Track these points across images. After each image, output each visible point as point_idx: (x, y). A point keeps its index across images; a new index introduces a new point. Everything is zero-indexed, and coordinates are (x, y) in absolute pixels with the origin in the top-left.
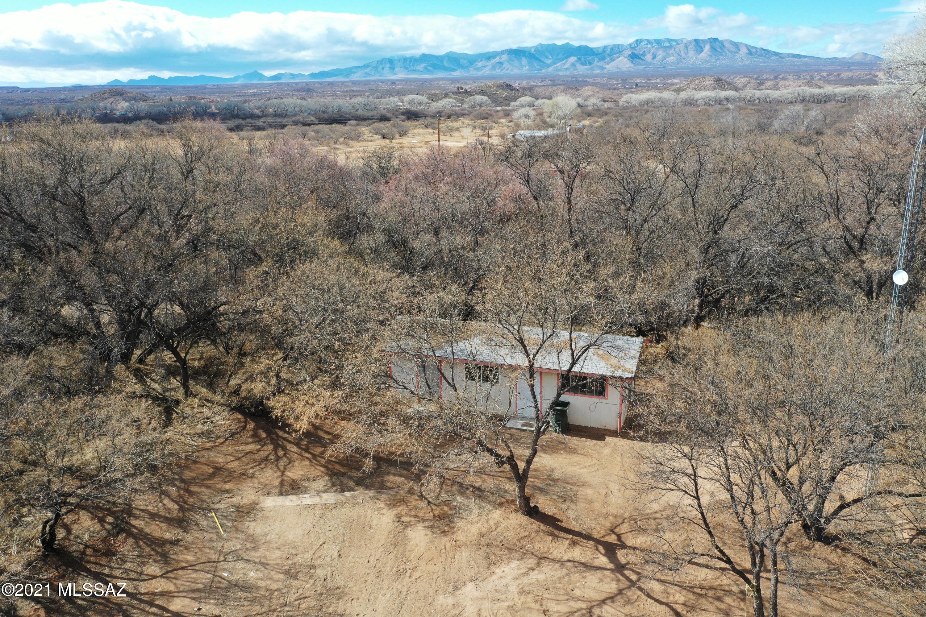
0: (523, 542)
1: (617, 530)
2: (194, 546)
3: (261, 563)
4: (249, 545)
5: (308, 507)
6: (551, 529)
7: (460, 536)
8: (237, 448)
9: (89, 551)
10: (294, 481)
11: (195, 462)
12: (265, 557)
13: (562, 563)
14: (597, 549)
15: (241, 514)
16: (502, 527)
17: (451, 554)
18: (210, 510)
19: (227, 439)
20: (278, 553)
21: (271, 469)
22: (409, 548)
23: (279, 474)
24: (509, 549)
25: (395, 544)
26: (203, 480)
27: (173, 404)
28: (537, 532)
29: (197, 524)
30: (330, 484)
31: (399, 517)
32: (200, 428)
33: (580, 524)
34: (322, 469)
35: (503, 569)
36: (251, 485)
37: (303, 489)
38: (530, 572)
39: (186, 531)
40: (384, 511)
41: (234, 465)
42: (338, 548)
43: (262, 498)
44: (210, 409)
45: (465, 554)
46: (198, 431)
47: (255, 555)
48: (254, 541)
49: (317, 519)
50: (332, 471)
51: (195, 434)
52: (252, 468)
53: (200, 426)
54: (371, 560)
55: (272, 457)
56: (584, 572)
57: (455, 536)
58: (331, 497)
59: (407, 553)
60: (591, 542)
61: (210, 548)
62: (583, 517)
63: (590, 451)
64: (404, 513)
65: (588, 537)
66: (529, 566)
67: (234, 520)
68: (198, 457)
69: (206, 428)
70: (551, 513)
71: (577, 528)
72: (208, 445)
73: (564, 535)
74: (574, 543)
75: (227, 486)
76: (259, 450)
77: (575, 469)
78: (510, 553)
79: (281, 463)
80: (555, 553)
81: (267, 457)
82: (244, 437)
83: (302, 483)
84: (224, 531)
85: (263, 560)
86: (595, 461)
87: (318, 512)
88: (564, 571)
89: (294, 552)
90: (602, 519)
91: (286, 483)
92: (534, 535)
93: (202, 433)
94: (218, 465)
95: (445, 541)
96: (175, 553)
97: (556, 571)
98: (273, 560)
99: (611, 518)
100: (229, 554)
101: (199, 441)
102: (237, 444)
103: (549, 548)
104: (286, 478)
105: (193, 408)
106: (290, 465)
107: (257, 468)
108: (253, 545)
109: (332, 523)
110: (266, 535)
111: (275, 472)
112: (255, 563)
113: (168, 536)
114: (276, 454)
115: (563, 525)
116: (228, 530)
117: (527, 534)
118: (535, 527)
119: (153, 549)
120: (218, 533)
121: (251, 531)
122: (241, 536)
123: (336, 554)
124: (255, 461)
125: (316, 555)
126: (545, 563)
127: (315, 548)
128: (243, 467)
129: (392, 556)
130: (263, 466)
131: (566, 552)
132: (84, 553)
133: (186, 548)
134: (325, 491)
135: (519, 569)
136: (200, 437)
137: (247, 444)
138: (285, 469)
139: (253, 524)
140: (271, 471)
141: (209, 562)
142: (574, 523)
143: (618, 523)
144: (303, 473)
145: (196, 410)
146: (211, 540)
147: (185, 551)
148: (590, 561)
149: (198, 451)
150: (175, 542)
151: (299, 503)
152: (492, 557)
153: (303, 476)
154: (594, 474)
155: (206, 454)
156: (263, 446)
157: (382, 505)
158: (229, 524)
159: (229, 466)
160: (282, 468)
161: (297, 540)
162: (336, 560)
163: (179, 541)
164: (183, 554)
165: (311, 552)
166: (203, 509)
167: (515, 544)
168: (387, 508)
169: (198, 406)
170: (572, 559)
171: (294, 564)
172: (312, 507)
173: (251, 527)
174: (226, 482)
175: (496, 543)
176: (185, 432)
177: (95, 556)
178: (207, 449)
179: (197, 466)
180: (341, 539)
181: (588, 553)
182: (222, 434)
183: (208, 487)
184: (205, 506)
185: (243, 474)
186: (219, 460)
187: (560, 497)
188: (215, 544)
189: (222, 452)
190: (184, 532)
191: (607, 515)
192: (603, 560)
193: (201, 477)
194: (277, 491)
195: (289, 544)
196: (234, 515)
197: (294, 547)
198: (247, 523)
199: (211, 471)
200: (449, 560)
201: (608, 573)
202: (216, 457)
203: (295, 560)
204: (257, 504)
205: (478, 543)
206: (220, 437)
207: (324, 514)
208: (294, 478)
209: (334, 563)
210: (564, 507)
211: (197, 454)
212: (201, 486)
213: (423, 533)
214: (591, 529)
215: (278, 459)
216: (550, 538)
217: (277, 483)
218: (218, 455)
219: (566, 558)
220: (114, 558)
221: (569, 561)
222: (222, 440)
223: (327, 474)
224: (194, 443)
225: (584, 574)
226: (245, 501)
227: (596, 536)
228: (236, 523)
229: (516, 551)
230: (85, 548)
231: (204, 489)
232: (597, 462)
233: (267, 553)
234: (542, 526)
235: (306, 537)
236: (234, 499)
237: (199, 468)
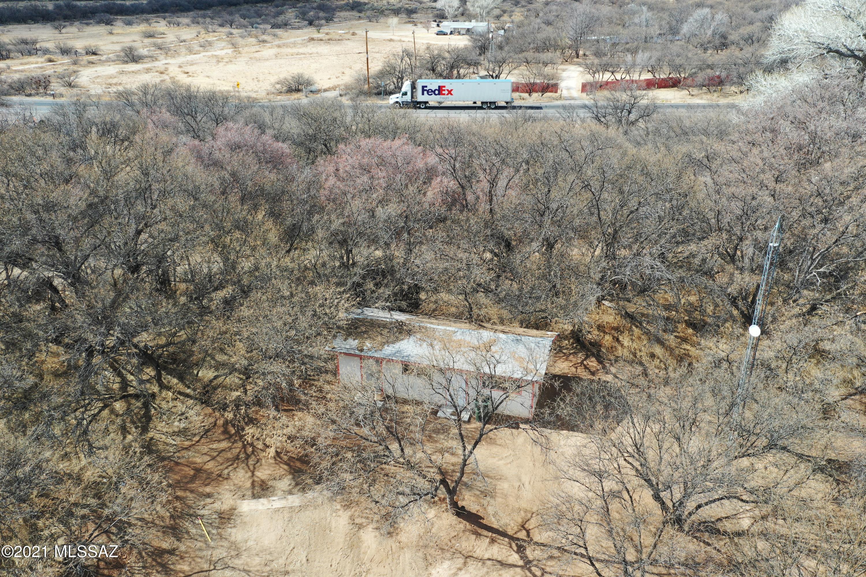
0: (453, 541)
1: (526, 526)
2: (187, 555)
3: (244, 570)
4: (233, 553)
5: (277, 510)
6: (475, 527)
7: (403, 537)
8: (211, 446)
9: (102, 564)
10: (263, 481)
11: (177, 464)
12: (247, 564)
13: (482, 561)
14: (511, 547)
15: (223, 520)
16: (436, 526)
17: (396, 555)
18: (197, 516)
19: (202, 437)
20: (257, 560)
21: (243, 468)
22: (362, 551)
23: (250, 474)
24: (442, 549)
25: (351, 547)
26: (187, 483)
27: (150, 399)
28: (464, 531)
29: (188, 532)
30: (293, 483)
31: (352, 518)
32: (177, 425)
33: (498, 521)
34: (286, 467)
35: (438, 570)
36: (227, 487)
37: (271, 489)
38: (459, 572)
39: (179, 540)
40: (341, 513)
41: (210, 466)
42: (305, 554)
43: (239, 502)
44: (183, 403)
45: (407, 556)
46: (176, 430)
47: (238, 562)
48: (237, 549)
49: (286, 523)
50: (294, 469)
51: (174, 432)
52: (227, 468)
53: (176, 423)
54: (334, 563)
55: (242, 456)
56: (500, 570)
57: (399, 537)
58: (295, 500)
59: (362, 556)
60: (506, 539)
61: (201, 558)
62: (501, 514)
63: (507, 442)
64: (357, 514)
65: (504, 534)
66: (458, 566)
67: (219, 528)
68: (179, 458)
69: (182, 425)
70: (474, 511)
71: (495, 526)
72: (187, 443)
73: (485, 533)
74: (493, 541)
75: (208, 489)
76: (230, 448)
77: (495, 460)
78: (443, 553)
79: (251, 462)
80: (478, 551)
81: (238, 456)
82: (216, 434)
83: (270, 483)
84: (211, 539)
85: (246, 568)
86: (511, 452)
87: (287, 515)
88: (485, 570)
89: (271, 558)
90: (515, 514)
91: (256, 484)
92: (461, 534)
93: (180, 431)
94: (197, 466)
95: (391, 543)
96: (173, 564)
97: (479, 569)
98: (255, 566)
99: (522, 513)
100: (216, 563)
101: (178, 441)
102: (212, 441)
103: (473, 546)
104: (256, 479)
105: (168, 402)
106: (259, 464)
107: (230, 468)
108: (236, 553)
109: (299, 527)
110: (246, 541)
111: (247, 472)
112: (240, 570)
113: (165, 546)
114: (245, 452)
115: (484, 522)
116: (214, 537)
117: (456, 534)
118: (462, 526)
119: (154, 560)
120: (206, 542)
121: (233, 539)
122: (226, 544)
123: (305, 559)
124: (228, 460)
125: (289, 560)
126: (470, 561)
127: (287, 552)
128: (219, 468)
129: (349, 560)
130: (235, 465)
131: (486, 550)
132: (98, 567)
133: (182, 558)
134: (290, 493)
135: (450, 570)
136: (178, 435)
137: (219, 441)
138: (254, 468)
139: (234, 530)
140: (242, 471)
141: (202, 572)
142: (493, 519)
143: (527, 518)
144: (269, 472)
145: (171, 404)
146: (200, 549)
147: (181, 561)
148: (505, 559)
149: (179, 451)
150: (172, 552)
151: (270, 507)
152: (429, 557)
153: (271, 475)
154: (509, 466)
155: (185, 453)
156: (233, 443)
157: (339, 507)
158: (214, 531)
159: (206, 467)
160: (251, 468)
161: (272, 546)
162: (305, 565)
163: (174, 550)
164: (179, 564)
165: (284, 558)
166: (191, 515)
167: (447, 544)
168: (342, 510)
169: (173, 399)
170: (491, 557)
171: (272, 570)
172: (281, 510)
173: (233, 534)
174: (206, 485)
175: (431, 544)
176: (165, 430)
177: (107, 569)
178: (186, 449)
179: (179, 467)
180: (308, 543)
181: (504, 551)
182: (197, 431)
183: (192, 492)
184: (191, 512)
185: (220, 475)
186: (198, 460)
187: (482, 492)
188: (205, 553)
189: (198, 452)
190: (178, 540)
191: (520, 509)
192: (515, 558)
193: (185, 480)
194: (249, 493)
195: (266, 550)
196: (217, 521)
197: (270, 553)
198: (229, 530)
199: (192, 472)
200: (395, 561)
201: (518, 570)
202: (194, 457)
203: (272, 566)
204: (235, 509)
205: (418, 546)
206: (195, 435)
207: (291, 517)
208: (263, 478)
209: (303, 569)
210: (485, 502)
211: (177, 454)
212: (185, 490)
213: (373, 534)
214: (506, 525)
215: (248, 457)
216: (474, 537)
217: (248, 484)
218: (196, 455)
219: (486, 556)
220: (124, 570)
221: (489, 559)
222: (197, 438)
223: (290, 473)
224: (174, 443)
225: (500, 572)
226: (225, 507)
227: (510, 532)
228: (220, 530)
229: (448, 550)
230: (98, 562)
231: (188, 494)
232: (513, 453)
233: (249, 560)
234: (468, 526)
235: (279, 542)
236: (215, 505)
237: (182, 470)
